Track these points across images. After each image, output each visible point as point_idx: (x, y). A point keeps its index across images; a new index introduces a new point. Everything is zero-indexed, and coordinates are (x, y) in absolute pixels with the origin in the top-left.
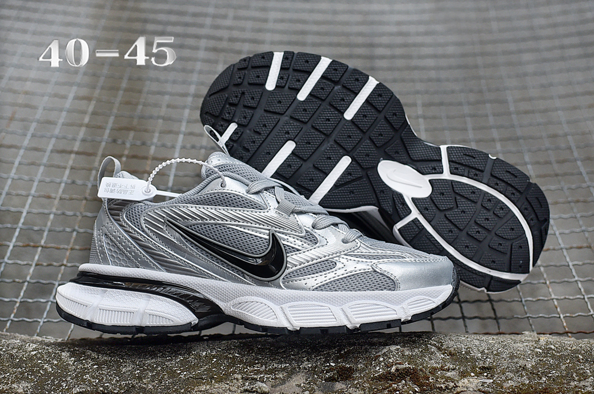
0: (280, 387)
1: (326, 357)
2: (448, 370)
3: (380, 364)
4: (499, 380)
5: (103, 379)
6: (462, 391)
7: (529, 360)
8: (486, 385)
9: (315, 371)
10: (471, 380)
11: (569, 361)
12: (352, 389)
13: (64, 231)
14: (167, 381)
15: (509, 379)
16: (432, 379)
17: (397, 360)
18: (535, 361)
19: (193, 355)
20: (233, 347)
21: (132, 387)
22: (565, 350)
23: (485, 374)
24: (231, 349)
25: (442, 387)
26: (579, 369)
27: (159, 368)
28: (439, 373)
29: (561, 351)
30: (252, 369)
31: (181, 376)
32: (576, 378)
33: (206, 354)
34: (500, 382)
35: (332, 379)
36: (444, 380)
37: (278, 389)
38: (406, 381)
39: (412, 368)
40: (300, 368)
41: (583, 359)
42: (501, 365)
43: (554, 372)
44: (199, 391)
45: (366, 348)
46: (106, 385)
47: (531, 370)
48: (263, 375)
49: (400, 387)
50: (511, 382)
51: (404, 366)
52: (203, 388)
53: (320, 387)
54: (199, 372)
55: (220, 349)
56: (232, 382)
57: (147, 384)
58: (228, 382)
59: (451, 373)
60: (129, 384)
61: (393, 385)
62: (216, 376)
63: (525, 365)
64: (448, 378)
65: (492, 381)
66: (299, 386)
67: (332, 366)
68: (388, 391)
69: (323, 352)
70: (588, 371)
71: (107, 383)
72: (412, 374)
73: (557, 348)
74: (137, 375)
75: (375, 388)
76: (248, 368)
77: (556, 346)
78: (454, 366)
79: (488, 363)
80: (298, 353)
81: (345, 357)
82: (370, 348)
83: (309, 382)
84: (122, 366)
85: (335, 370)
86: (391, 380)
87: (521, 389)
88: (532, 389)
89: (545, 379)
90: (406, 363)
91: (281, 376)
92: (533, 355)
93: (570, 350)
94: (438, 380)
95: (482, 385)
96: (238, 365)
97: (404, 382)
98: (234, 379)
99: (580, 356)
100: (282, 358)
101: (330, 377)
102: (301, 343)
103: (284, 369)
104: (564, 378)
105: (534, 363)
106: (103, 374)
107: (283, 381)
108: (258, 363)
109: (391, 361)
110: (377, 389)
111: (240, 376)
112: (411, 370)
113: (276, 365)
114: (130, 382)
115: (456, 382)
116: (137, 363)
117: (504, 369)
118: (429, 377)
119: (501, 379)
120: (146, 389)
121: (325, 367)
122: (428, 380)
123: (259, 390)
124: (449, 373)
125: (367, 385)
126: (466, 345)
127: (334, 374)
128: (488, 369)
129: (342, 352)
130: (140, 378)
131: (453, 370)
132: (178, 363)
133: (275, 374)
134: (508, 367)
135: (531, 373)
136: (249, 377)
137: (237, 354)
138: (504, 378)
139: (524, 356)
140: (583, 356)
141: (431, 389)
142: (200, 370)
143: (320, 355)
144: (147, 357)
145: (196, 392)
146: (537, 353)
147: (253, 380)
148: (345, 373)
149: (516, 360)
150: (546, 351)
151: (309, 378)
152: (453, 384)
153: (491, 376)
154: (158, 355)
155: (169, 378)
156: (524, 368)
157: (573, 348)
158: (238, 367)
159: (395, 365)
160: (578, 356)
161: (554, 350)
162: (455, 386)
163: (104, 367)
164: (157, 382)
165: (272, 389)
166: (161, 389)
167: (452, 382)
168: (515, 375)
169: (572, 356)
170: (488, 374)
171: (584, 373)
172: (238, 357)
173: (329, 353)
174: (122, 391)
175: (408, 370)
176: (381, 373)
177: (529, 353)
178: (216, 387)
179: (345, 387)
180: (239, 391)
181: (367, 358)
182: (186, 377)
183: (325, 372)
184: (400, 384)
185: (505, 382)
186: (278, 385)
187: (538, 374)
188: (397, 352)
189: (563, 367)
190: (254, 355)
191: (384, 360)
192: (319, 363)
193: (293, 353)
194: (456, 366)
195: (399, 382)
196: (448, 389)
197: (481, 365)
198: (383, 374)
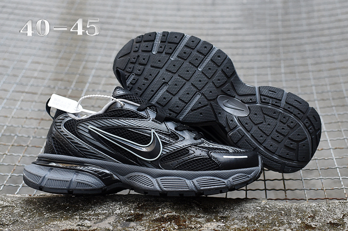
0: (99, 224)
1: (130, 208)
2: (200, 217)
3: (158, 212)
4: (229, 224)
5: (2, 216)
6: (203, 230)
7: (251, 213)
8: (219, 227)
9: (121, 215)
10: (212, 224)
11: (275, 214)
12: (139, 226)
13: (10, 135)
14: (36, 218)
15: (235, 224)
16: (188, 222)
17: (169, 210)
18: (254, 214)
19: (56, 204)
20: (80, 201)
21: (17, 221)
22: (275, 208)
23: (222, 221)
24: (79, 202)
25: (192, 227)
26: (280, 219)
27: (35, 211)
28: (193, 219)
29: (272, 209)
30: (86, 213)
31: (45, 216)
32: (277, 225)
33: (64, 204)
34: (229, 225)
35: (130, 220)
36: (195, 223)
37: (97, 225)
38: (171, 223)
39: (177, 215)
40: (113, 213)
41: (284, 214)
42: (233, 215)
43: (264, 221)
44: (53, 224)
45: (154, 203)
46: (2, 219)
47: (251, 219)
48: (91, 217)
49: (166, 226)
50: (236, 226)
51: (172, 214)
52: (55, 223)
53: (122, 224)
54: (56, 214)
55: (73, 201)
56: (73, 220)
57: (26, 219)
58: (71, 220)
59: (201, 219)
60: (15, 219)
61: (163, 225)
62: (64, 217)
63: (248, 216)
64: (198, 222)
65: (224, 224)
66: (110, 223)
67: (132, 213)
68: (158, 228)
69: (129, 204)
70: (285, 221)
71: (3, 218)
72: (176, 219)
73: (270, 207)
74: (21, 215)
75: (152, 226)
76: (85, 212)
77: (270, 206)
78: (204, 215)
79: (225, 214)
80: (115, 205)
81: (140, 208)
82: (156, 203)
83: (116, 222)
84: (15, 209)
85: (133, 215)
86: (163, 222)
87: (240, 230)
88: (247, 230)
89: (258, 225)
90: (174, 212)
91: (101, 217)
92: (254, 211)
93: (278, 208)
94: (192, 223)
95: (217, 227)
96: (80, 211)
97: (169, 223)
98: (75, 218)
99: (283, 212)
100: (105, 207)
101: (129, 219)
102: (119, 199)
103: (104, 214)
104: (270, 224)
105: (253, 215)
106: (3, 213)
107: (102, 220)
108: (91, 210)
109: (165, 211)
110: (153, 226)
111: (78, 217)
112: (176, 216)
113: (100, 212)
114: (16, 218)
115: (202, 224)
116: (24, 208)
117: (234, 218)
118: (186, 221)
119: (230, 224)
120: (23, 222)
121: (128, 213)
122: (185, 223)
123: (86, 225)
124: (200, 219)
125: (147, 224)
126: (216, 204)
127: (132, 217)
128: (225, 218)
129: (140, 205)
130: (22, 216)
131: (203, 217)
132: (46, 209)
133: (98, 216)
134: (237, 217)
135: (250, 221)
136: (83, 217)
137: (81, 205)
138: (232, 223)
139: (249, 211)
140: (284, 212)
141: (185, 228)
142: (57, 213)
143: (127, 207)
144: (31, 205)
145: (51, 225)
146: (257, 209)
147: (85, 219)
148: (138, 217)
149: (243, 213)
150: (263, 209)
151: (117, 219)
152: (200, 225)
153: (226, 222)
154: (38, 204)
155: (38, 216)
156: (247, 218)
157: (280, 207)
158: (79, 212)
159: (167, 213)
160: (282, 212)
161: (268, 208)
162: (200, 226)
163: (5, 210)
164: (31, 219)
165: (93, 224)
166: (32, 223)
167: (200, 224)
168: (240, 222)
169: (278, 212)
170: (224, 220)
171: (283, 222)
172: (81, 206)
173: (132, 205)
174: (10, 223)
175: (174, 216)
176: (157, 217)
177: (252, 209)
178: (63, 222)
179: (136, 225)
180: (75, 226)
181: (153, 209)
182: (48, 217)
183: (127, 216)
184: (167, 224)
185: (232, 225)
186: (98, 222)
187: (254, 222)
188: (170, 206)
189: (271, 218)
190: (90, 205)
191: (161, 210)
192: (125, 211)
193: (112, 205)
194: (205, 216)
195: (167, 223)
196: (195, 228)
197: (221, 215)
198: (158, 218)
